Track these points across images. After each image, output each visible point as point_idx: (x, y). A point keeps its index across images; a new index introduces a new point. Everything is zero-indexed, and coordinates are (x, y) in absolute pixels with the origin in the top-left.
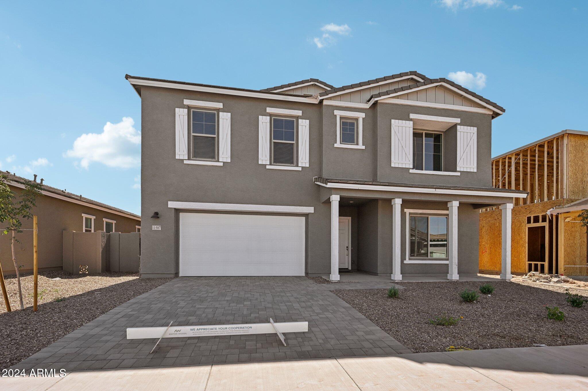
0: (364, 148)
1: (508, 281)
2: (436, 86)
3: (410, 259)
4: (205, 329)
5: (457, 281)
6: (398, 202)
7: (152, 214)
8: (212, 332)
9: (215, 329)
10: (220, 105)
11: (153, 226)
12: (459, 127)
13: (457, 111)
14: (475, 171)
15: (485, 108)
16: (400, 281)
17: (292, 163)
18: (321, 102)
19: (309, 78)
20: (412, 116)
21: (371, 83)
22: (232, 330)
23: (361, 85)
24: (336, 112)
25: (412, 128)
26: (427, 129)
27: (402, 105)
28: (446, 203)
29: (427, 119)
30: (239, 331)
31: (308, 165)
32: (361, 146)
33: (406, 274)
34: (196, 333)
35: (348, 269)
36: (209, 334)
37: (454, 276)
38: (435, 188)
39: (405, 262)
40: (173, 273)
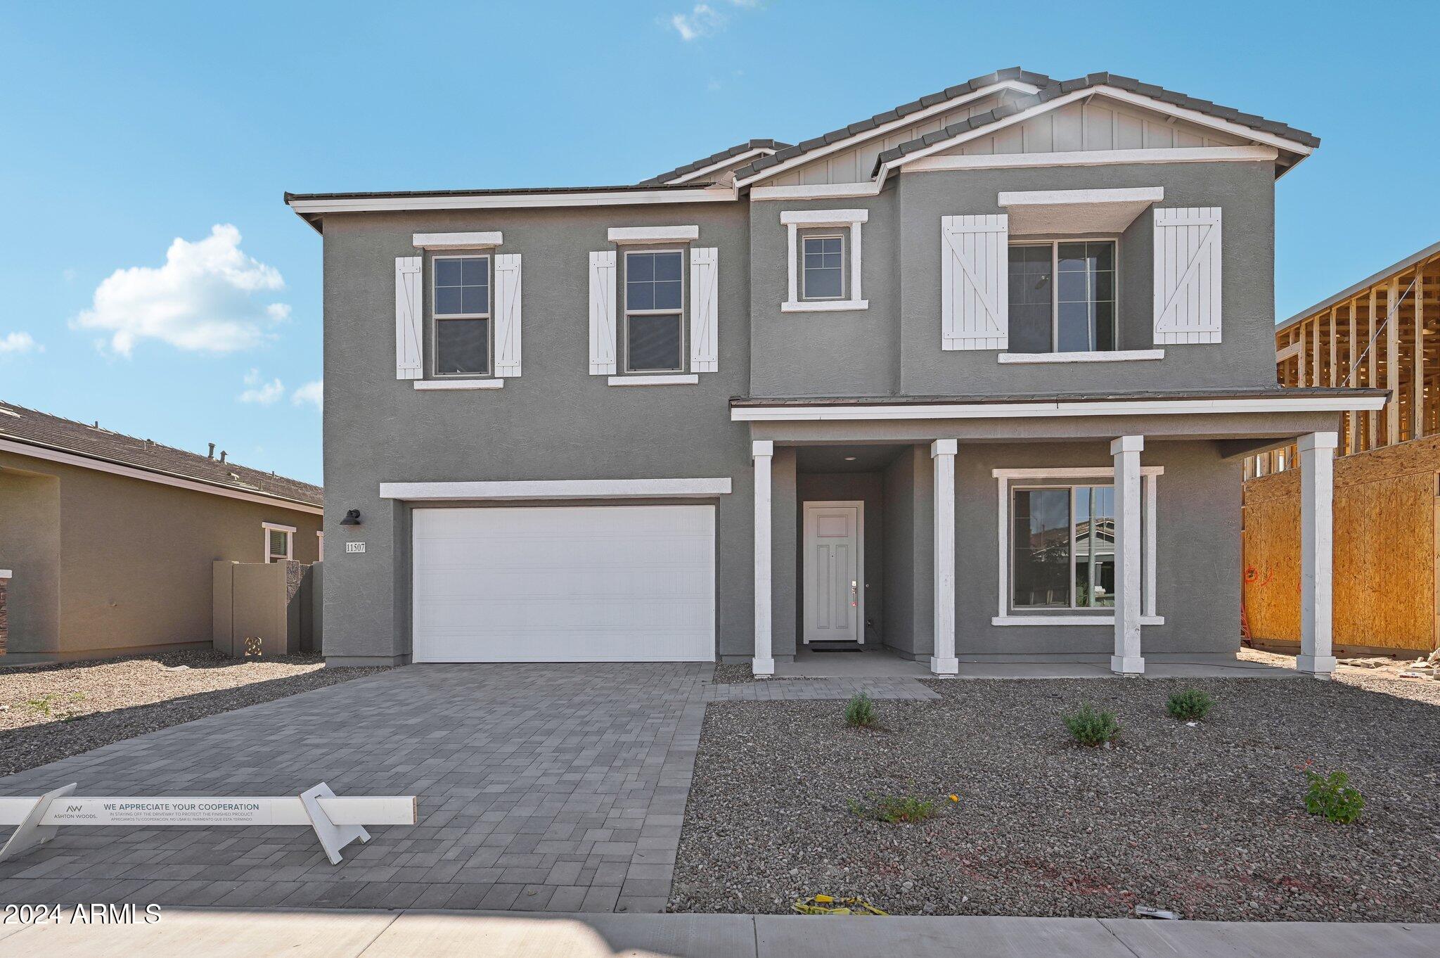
0: (866, 307)
1: (1321, 678)
2: (1084, 100)
3: (1010, 613)
4: (141, 808)
5: (1137, 678)
6: (945, 450)
7: (344, 516)
8: (156, 814)
9: (164, 806)
10: (495, 238)
11: (347, 544)
12: (1158, 213)
13: (1153, 165)
14: (1217, 339)
15: (1250, 142)
16: (952, 676)
17: (676, 365)
18: (745, 193)
19: (748, 141)
20: (1005, 198)
21: (882, 121)
22: (207, 812)
23: (852, 132)
24: (787, 217)
25: (1006, 234)
26: (1067, 232)
27: (975, 171)
28: (1105, 444)
29: (1051, 202)
30: (226, 814)
31: (714, 368)
32: (858, 303)
33: (1000, 657)
34: (118, 817)
35: (856, 641)
36: (150, 819)
37: (1130, 661)
38: (1057, 401)
39: (996, 621)
40: (391, 655)
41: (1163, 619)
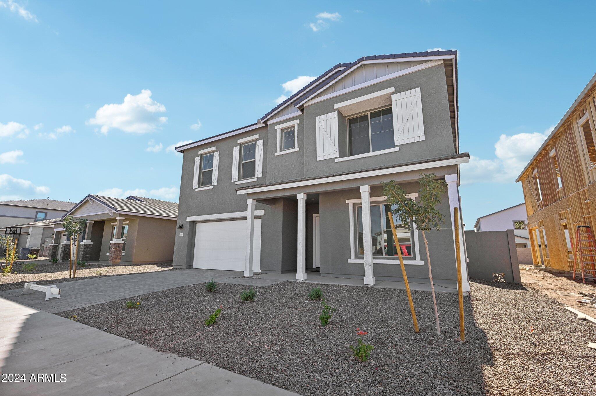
0: (298, 150)
3: (354, 257)
7: (179, 226)
10: (214, 148)
11: (180, 234)
12: (393, 96)
14: (423, 138)
20: (336, 106)
24: (277, 127)
25: (337, 117)
27: (327, 100)
31: (261, 175)
39: (350, 261)
40: (185, 265)
41: (423, 262)
